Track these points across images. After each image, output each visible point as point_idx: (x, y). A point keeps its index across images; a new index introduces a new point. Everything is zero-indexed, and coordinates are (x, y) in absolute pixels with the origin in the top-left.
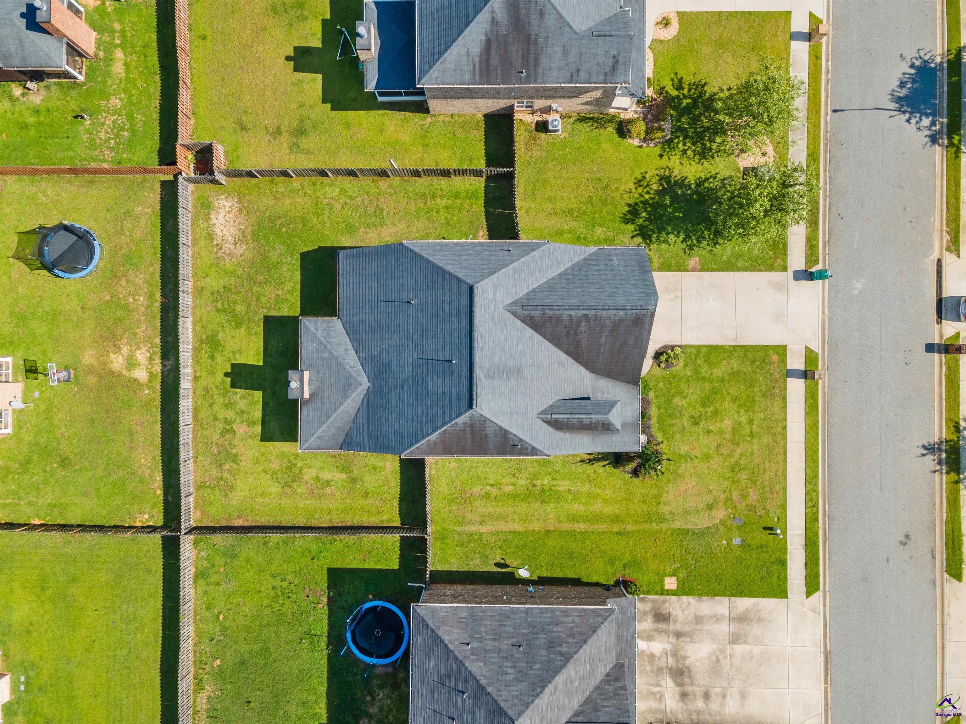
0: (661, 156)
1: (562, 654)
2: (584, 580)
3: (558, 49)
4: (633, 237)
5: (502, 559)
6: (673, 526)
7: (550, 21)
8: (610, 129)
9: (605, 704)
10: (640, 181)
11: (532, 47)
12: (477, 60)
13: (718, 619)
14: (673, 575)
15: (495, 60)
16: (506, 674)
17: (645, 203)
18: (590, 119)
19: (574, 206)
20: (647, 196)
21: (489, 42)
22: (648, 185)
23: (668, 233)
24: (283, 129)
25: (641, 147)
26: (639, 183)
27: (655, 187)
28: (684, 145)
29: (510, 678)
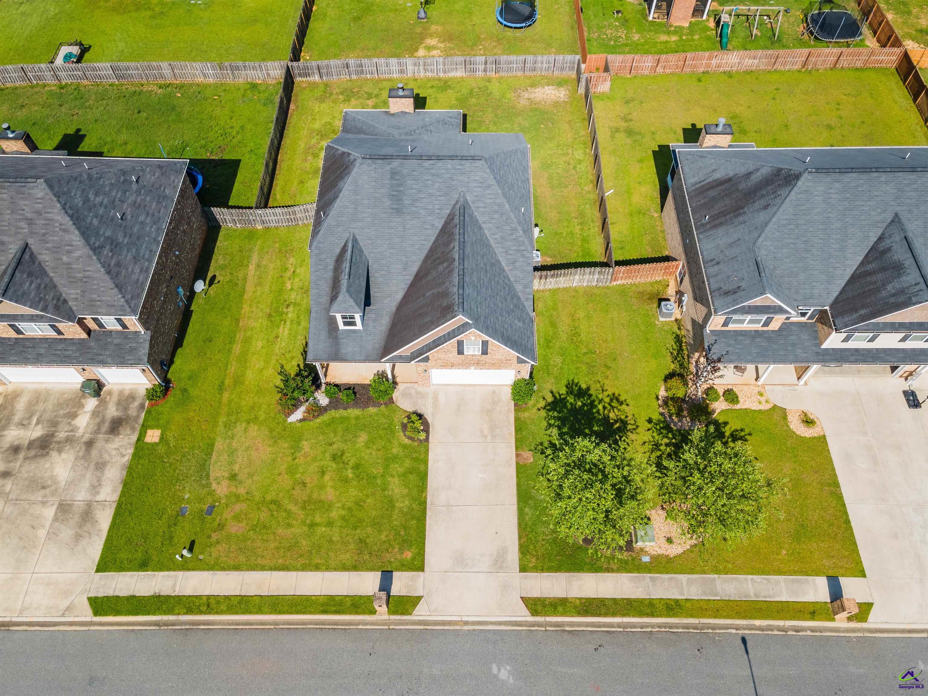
0: (650, 421)
1: (101, 247)
2: (180, 351)
3: (735, 236)
4: (552, 392)
5: (219, 282)
6: (219, 439)
7: (762, 216)
8: (672, 366)
9: (33, 286)
10: (617, 400)
11: (732, 215)
12: (710, 180)
13: (95, 488)
14: (162, 438)
15: (712, 193)
16: (96, 195)
17: (592, 405)
18: (681, 346)
19: (583, 337)
20: (600, 407)
21: (730, 180)
22: (613, 407)
23: (559, 428)
24: (631, 124)
25: (657, 398)
26: (614, 398)
27: (612, 415)
28: (667, 445)
29: (91, 196)
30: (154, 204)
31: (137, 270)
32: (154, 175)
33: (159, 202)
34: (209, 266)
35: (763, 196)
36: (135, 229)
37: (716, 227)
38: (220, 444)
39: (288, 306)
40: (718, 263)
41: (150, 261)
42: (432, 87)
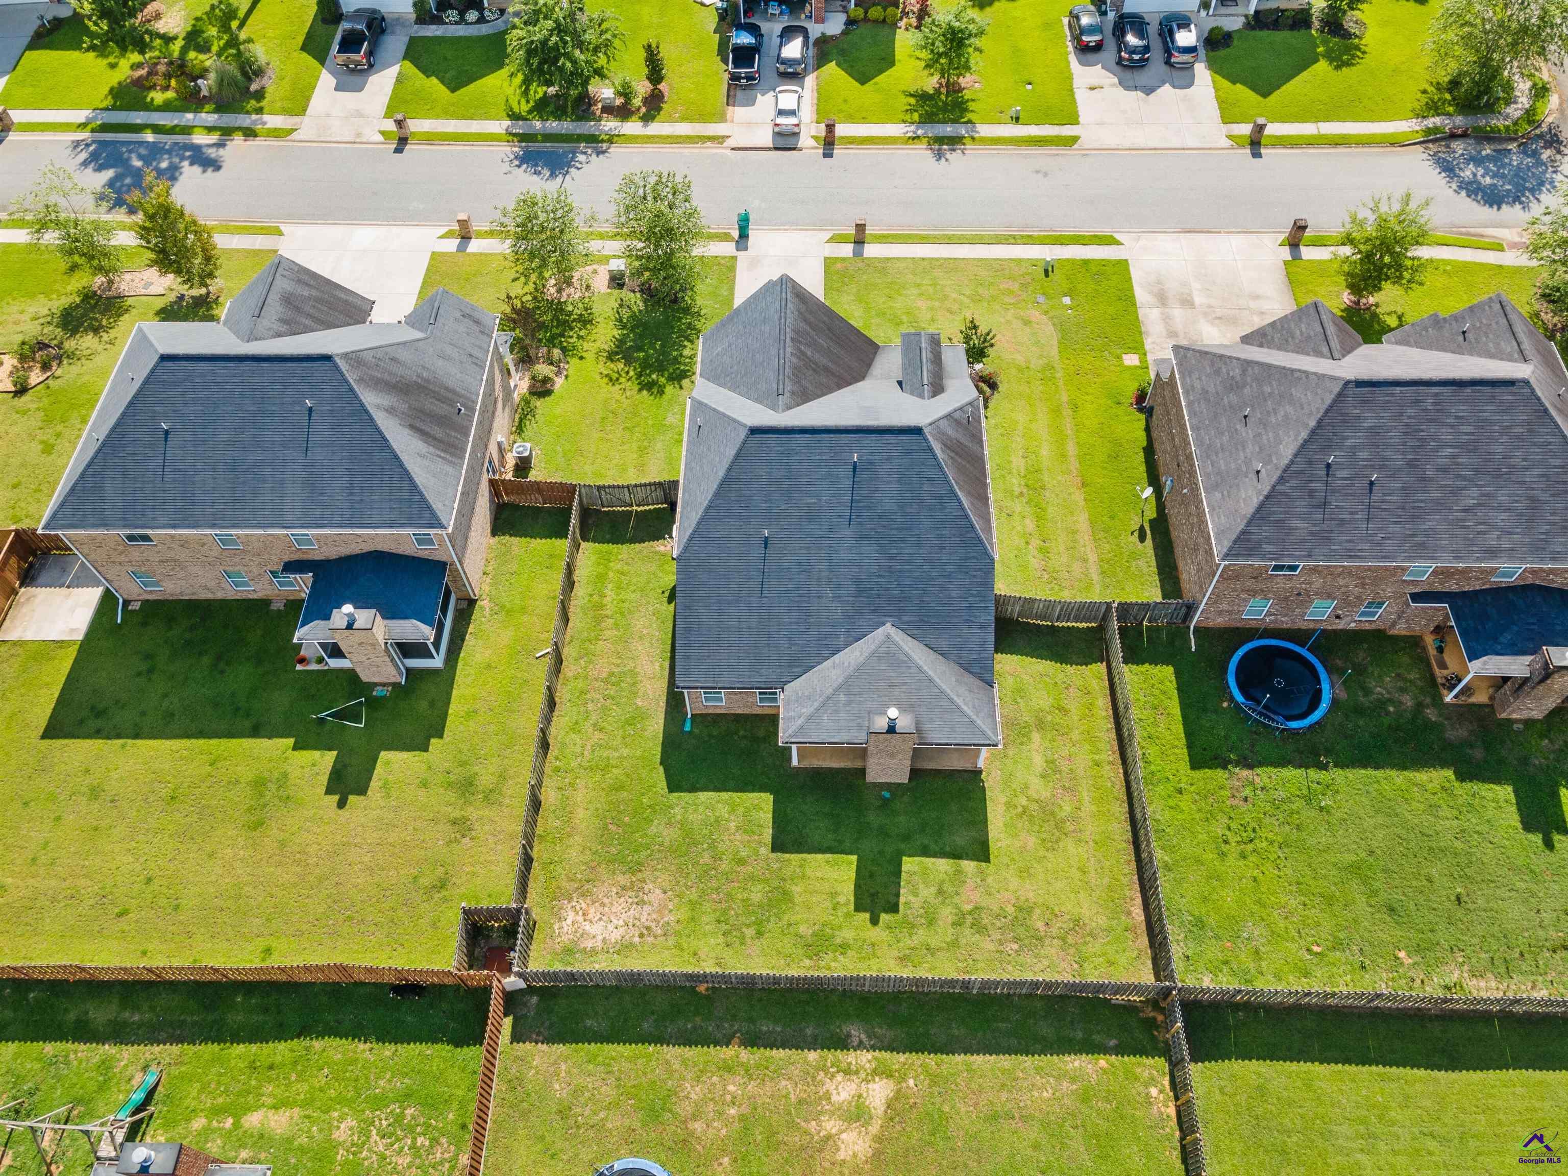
0: (581, 358)
1: (1244, 371)
2: (1145, 444)
3: (440, 363)
4: (681, 388)
5: (1132, 533)
6: (1057, 357)
7: (404, 355)
8: (538, 404)
9: (1298, 332)
10: (611, 380)
11: (431, 387)
12: (432, 450)
13: (1166, 319)
14: (1119, 358)
15: (438, 432)
16: (1286, 416)
17: (639, 375)
18: (521, 420)
19: (635, 446)
20: (632, 373)
21: (412, 427)
22: (618, 372)
23: (681, 355)
24: (457, 814)
25: (566, 377)
26: (612, 381)
27: (621, 366)
28: (571, 337)
29: (1290, 409)
30: (1223, 467)
31: (1197, 385)
32: (1244, 500)
33: (1219, 473)
34: (1156, 555)
35: (390, 374)
36: (1224, 421)
37: (454, 392)
38: (1054, 352)
39: (1021, 494)
40: (471, 355)
41: (1190, 404)
42: (844, 947)
